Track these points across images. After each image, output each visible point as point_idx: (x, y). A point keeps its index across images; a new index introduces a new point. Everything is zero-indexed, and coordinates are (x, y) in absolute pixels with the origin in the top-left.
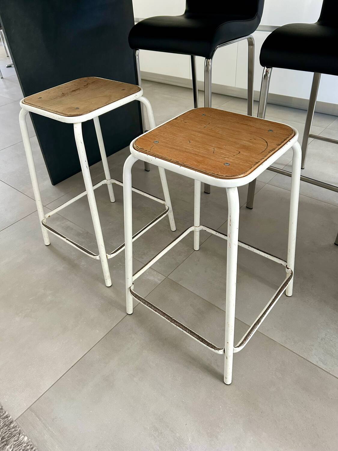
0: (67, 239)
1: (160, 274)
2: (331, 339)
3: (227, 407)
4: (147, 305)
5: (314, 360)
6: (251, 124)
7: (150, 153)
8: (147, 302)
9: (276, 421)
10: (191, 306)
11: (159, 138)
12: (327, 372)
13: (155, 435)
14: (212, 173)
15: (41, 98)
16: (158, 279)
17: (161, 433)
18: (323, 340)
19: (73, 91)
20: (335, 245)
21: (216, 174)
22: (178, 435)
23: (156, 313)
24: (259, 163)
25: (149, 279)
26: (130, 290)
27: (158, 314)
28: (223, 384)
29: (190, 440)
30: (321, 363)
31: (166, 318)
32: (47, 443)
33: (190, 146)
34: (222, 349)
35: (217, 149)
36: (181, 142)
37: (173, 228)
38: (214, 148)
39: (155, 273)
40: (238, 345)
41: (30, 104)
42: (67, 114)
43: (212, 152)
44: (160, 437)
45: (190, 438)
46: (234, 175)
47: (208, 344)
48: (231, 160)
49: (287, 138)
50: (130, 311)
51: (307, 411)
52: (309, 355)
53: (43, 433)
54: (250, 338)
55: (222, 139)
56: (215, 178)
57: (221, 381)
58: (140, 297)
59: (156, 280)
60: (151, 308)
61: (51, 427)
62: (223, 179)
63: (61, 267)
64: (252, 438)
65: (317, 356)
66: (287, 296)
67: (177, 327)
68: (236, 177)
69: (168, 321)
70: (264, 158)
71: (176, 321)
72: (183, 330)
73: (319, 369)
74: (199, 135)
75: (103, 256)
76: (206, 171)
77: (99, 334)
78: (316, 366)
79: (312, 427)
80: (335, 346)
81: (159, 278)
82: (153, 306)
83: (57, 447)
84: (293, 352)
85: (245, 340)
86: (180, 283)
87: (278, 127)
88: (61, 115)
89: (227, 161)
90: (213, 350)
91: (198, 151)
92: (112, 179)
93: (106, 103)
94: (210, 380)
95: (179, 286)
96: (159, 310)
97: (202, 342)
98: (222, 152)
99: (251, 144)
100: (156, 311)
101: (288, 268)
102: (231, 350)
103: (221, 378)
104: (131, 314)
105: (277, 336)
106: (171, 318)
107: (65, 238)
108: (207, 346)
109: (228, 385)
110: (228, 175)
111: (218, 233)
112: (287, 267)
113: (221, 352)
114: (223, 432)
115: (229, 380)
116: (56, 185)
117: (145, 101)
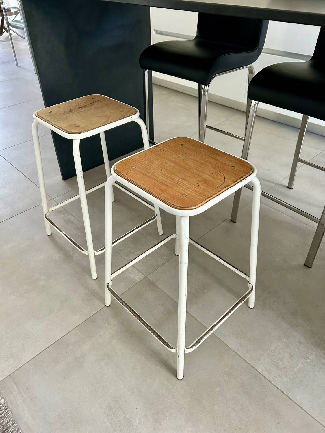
0: (63, 233)
1: (141, 273)
2: (280, 352)
3: (174, 399)
4: (120, 301)
5: (260, 368)
6: (219, 158)
7: (126, 177)
9: (214, 418)
10: (162, 305)
11: (137, 164)
12: (270, 381)
13: (109, 414)
14: (169, 203)
15: (52, 112)
16: (138, 278)
17: (114, 413)
18: (273, 352)
19: (80, 108)
20: (304, 265)
21: (172, 204)
22: (128, 416)
23: (126, 309)
24: (211, 198)
25: (130, 277)
26: (108, 286)
27: (127, 310)
28: (176, 379)
29: (137, 422)
30: (266, 372)
31: (134, 315)
32: (19, 407)
33: (160, 174)
34: (175, 348)
35: (182, 180)
36: (154, 170)
37: (161, 232)
38: (179, 179)
39: (137, 272)
40: (190, 347)
41: (41, 117)
42: (68, 131)
43: (176, 183)
44: (113, 416)
45: (138, 420)
46: (187, 206)
47: (164, 342)
48: (189, 192)
49: (244, 176)
50: (108, 303)
51: (243, 412)
52: (257, 363)
53: (17, 398)
54: (201, 342)
55: (188, 170)
56: (170, 207)
57: (174, 375)
58: (115, 293)
59: (136, 278)
60: (123, 304)
61: (24, 394)
62: (176, 209)
63: (57, 256)
64: (190, 429)
65: (263, 365)
66: (249, 308)
67: (141, 323)
68: (187, 208)
69: (135, 317)
70: (216, 194)
71: (141, 318)
72: (146, 327)
73: (263, 378)
74: (171, 165)
75: (91, 252)
76: (165, 200)
77: (78, 320)
78: (260, 375)
79: (245, 428)
80: (282, 359)
81: (139, 276)
83: (26, 412)
84: (243, 359)
85: (197, 343)
86: (157, 283)
87: (240, 164)
88: (63, 131)
89: (186, 192)
90: (167, 348)
91: (165, 179)
93: (104, 123)
94: (165, 374)
95: (155, 286)
96: (129, 306)
97: (159, 339)
98: (184, 183)
99: (211, 179)
100: (126, 307)
101: (250, 284)
102: (182, 350)
103: (174, 372)
104: (109, 306)
105: (232, 343)
106: (138, 315)
107: (62, 232)
108: (163, 344)
109: (179, 380)
110: (181, 206)
111: (195, 243)
112: (250, 282)
113: (174, 351)
114: (166, 420)
115: (180, 376)
116: (66, 180)
117: (141, 122)
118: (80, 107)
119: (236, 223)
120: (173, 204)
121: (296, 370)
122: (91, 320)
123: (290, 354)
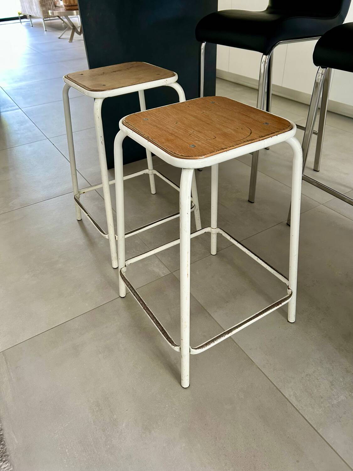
0: (88, 215)
2: (318, 378)
3: (173, 408)
4: (129, 288)
6: (252, 115)
7: (132, 127)
8: (131, 285)
9: (216, 438)
11: (152, 117)
12: (296, 409)
13: (95, 410)
14: (171, 151)
15: (83, 74)
16: (163, 273)
17: (101, 410)
18: (308, 376)
21: (173, 152)
22: (115, 416)
23: (134, 297)
24: (225, 150)
26: (121, 271)
28: (180, 386)
29: (124, 425)
30: (294, 398)
31: (141, 304)
32: (3, 385)
33: (173, 127)
34: (178, 346)
35: (197, 132)
36: (168, 122)
38: (194, 132)
39: (162, 266)
40: (197, 347)
42: (90, 89)
43: (189, 134)
44: (98, 413)
45: (125, 423)
46: (190, 155)
47: (168, 338)
48: (200, 143)
49: (276, 132)
50: (123, 294)
51: (255, 440)
52: (284, 386)
53: (4, 376)
54: (212, 345)
55: (210, 124)
56: (170, 156)
58: (126, 279)
60: (132, 292)
61: (12, 373)
62: (178, 158)
64: (184, 445)
65: (293, 390)
66: (289, 322)
67: (147, 314)
68: (190, 158)
69: (142, 307)
70: (233, 146)
71: (148, 309)
72: (151, 319)
73: (288, 403)
74: (191, 119)
75: (111, 236)
76: (166, 148)
77: (88, 306)
78: (286, 400)
79: (253, 458)
80: (319, 387)
82: (134, 290)
83: (9, 391)
84: (268, 378)
85: (206, 344)
87: (277, 121)
88: (86, 89)
89: (196, 143)
90: (170, 344)
91: (177, 131)
92: (154, 170)
93: (133, 84)
94: (168, 378)
96: (138, 295)
97: (163, 334)
98: (198, 135)
99: (233, 133)
100: (134, 295)
101: (289, 289)
102: (187, 349)
103: (178, 377)
104: (124, 297)
105: (257, 358)
106: (145, 305)
107: (87, 213)
108: (166, 340)
109: (183, 388)
110: (183, 155)
111: (232, 239)
113: (177, 349)
114: (158, 429)
115: (186, 383)
116: (109, 170)
117: (179, 89)
118: (114, 70)
120: (175, 153)
121: (335, 402)
122: (100, 309)
123: (331, 383)
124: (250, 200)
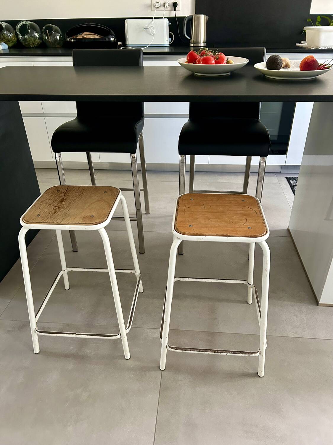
0: (77, 334)
2: (290, 318)
3: (272, 390)
4: (190, 351)
5: (291, 335)
8: (188, 348)
11: (189, 223)
12: (302, 338)
13: (250, 436)
17: (252, 432)
18: (287, 321)
19: (61, 202)
22: (261, 426)
24: (265, 222)
28: (260, 378)
29: (270, 423)
30: (295, 334)
31: (210, 352)
33: (214, 223)
34: (259, 351)
35: (231, 220)
36: (205, 222)
37: (142, 289)
38: (229, 220)
39: (155, 330)
41: (38, 222)
43: (232, 223)
44: (253, 435)
47: (249, 353)
51: (310, 365)
52: (287, 333)
55: (224, 213)
56: (255, 238)
57: (257, 377)
62: (259, 237)
63: (70, 365)
64: (298, 398)
65: (291, 332)
66: (250, 304)
70: (263, 219)
71: (218, 350)
73: (298, 339)
74: (209, 214)
75: (125, 333)
78: (295, 338)
80: (295, 321)
82: (195, 349)
86: (179, 328)
89: (247, 226)
90: (253, 355)
91: (223, 224)
92: (68, 268)
98: (236, 221)
99: (245, 212)
100: (199, 351)
101: (250, 284)
107: (74, 334)
108: (249, 355)
109: (263, 377)
111: (190, 279)
113: (258, 354)
114: (282, 406)
119: (184, 255)
121: (306, 322)
123: (295, 316)
124: (141, 252)
